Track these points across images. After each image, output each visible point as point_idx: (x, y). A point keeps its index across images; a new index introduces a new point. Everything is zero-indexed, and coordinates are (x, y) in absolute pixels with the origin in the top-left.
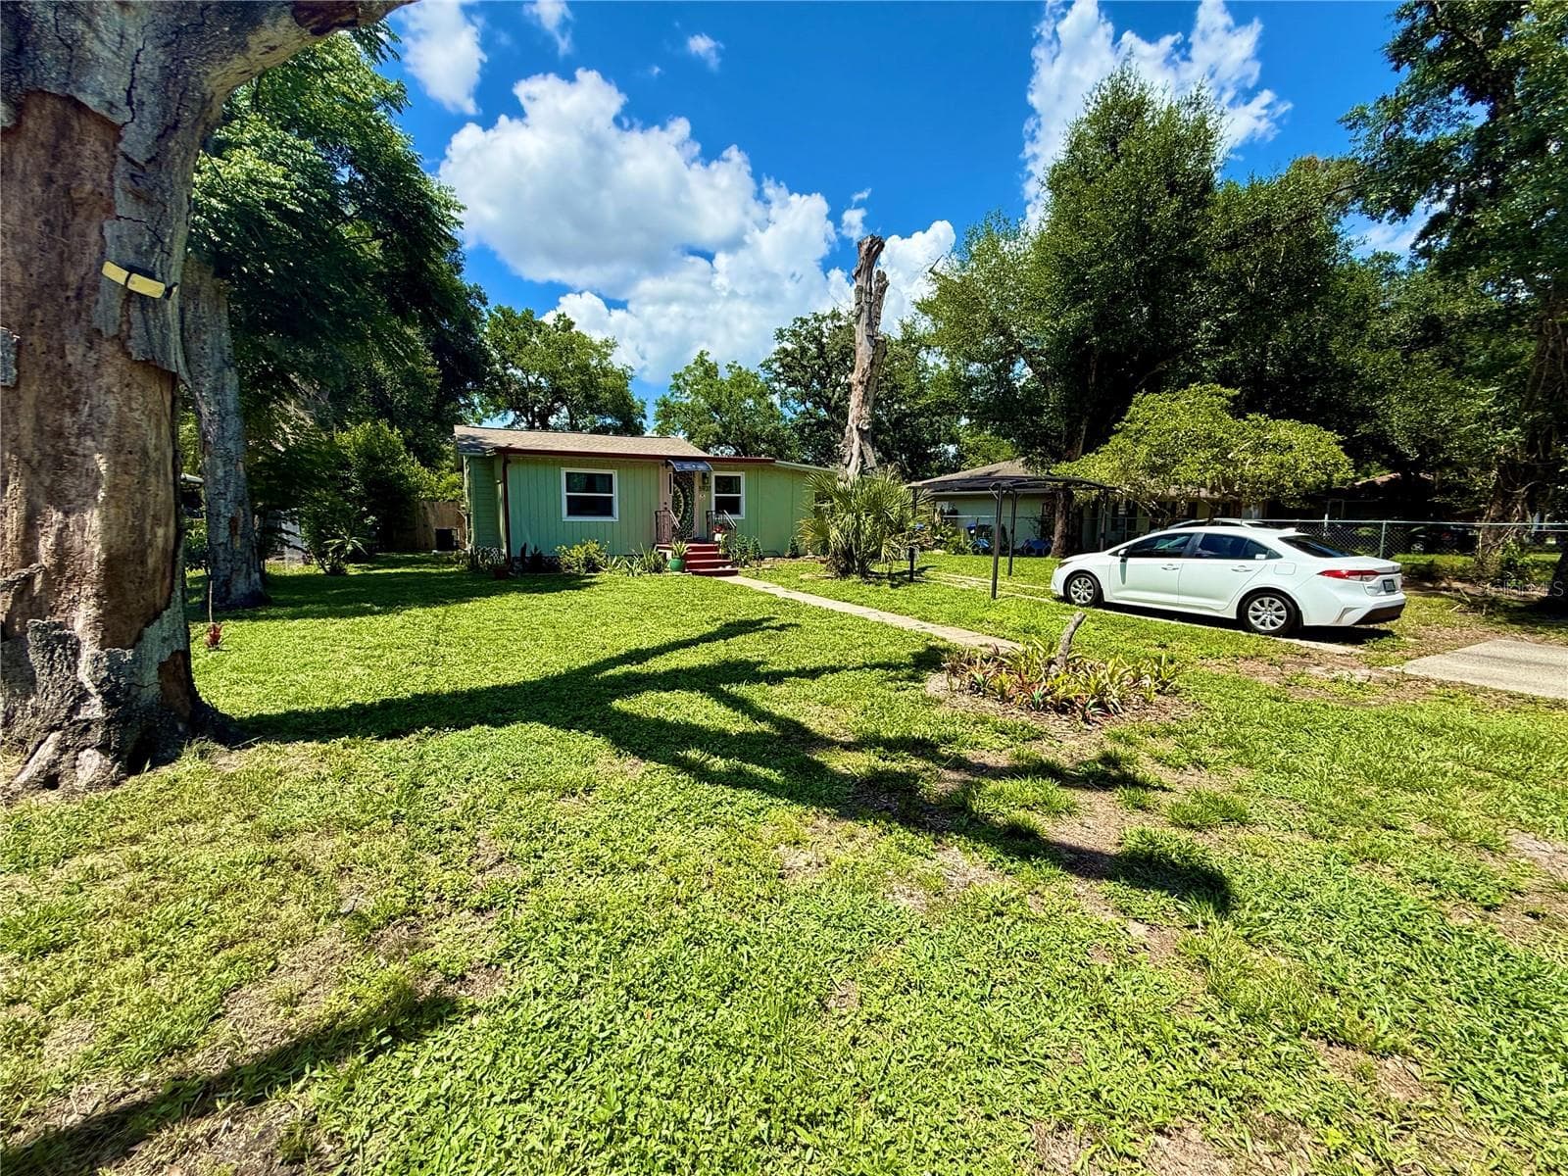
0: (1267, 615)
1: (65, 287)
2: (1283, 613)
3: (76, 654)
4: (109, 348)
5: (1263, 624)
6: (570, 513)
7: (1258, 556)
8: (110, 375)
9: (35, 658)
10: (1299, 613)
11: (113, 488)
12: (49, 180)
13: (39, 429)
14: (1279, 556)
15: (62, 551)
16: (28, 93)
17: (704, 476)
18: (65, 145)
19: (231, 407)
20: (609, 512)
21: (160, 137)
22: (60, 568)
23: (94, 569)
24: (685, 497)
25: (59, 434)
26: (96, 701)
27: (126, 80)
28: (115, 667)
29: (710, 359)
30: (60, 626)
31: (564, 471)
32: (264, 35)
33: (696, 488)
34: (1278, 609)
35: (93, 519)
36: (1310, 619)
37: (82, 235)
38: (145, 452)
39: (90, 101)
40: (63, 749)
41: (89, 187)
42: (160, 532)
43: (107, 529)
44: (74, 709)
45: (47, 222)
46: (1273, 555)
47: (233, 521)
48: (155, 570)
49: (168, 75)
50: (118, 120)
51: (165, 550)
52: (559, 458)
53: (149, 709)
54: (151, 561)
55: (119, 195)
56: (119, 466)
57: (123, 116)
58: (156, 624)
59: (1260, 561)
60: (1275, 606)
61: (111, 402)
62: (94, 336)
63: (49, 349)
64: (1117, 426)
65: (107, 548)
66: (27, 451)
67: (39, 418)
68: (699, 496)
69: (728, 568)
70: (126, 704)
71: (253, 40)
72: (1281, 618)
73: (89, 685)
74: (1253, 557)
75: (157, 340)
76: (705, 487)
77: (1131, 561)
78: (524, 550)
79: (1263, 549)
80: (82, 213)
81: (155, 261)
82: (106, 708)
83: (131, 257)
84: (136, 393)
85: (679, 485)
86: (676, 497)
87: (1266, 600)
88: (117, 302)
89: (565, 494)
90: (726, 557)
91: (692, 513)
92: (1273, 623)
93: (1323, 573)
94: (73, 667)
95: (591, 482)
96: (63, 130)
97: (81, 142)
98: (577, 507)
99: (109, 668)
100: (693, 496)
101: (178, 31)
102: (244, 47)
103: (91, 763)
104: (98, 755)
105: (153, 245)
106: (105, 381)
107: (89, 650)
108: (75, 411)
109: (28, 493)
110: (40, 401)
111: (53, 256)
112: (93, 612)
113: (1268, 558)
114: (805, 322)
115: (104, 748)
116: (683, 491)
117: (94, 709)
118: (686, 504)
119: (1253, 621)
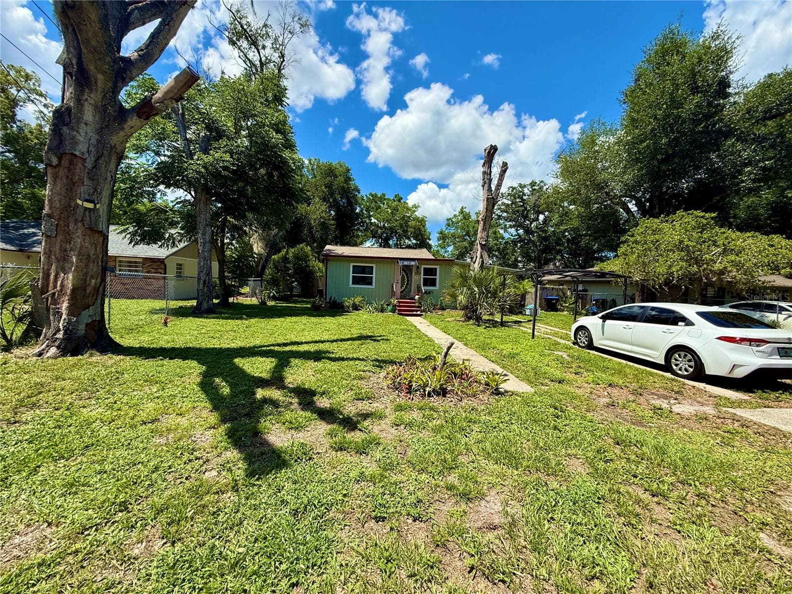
0: (682, 364)
1: (70, 207)
2: (692, 363)
3: (61, 317)
4: (80, 224)
5: (680, 370)
6: (353, 283)
7: (680, 323)
8: (79, 233)
9: (52, 318)
10: (702, 365)
11: (77, 266)
12: (67, 177)
13: (61, 249)
14: (692, 324)
15: (62, 286)
16: (61, 154)
17: (418, 267)
18: (72, 167)
19: (208, 240)
20: (371, 284)
21: (96, 161)
22: (61, 290)
23: (69, 292)
24: (408, 278)
25: (65, 250)
26: (62, 332)
27: (87, 145)
28: (69, 322)
29: (467, 210)
30: (58, 308)
31: (352, 265)
32: (129, 123)
33: (413, 273)
34: (690, 361)
35: (70, 276)
36: (710, 370)
37: (76, 191)
38: (89, 256)
39: (77, 153)
40: (47, 346)
41: (77, 178)
42: (93, 281)
43: (73, 279)
44: (55, 334)
45: (67, 189)
46: (689, 323)
47: (204, 281)
48: (90, 293)
49: (98, 141)
50: (84, 157)
51: (95, 287)
52: (349, 259)
53: (79, 338)
54: (88, 291)
55: (85, 179)
56: (79, 260)
57: (86, 156)
58: (87, 310)
59: (681, 327)
60: (687, 358)
61: (79, 240)
62: (76, 221)
63: (65, 226)
64: (623, 239)
65: (73, 285)
66: (57, 256)
67: (61, 246)
68: (415, 278)
69: (419, 313)
70: (70, 335)
71: (125, 126)
72: (691, 367)
73: (61, 327)
74: (677, 324)
75: (93, 221)
76: (418, 273)
77: (608, 322)
78: (331, 298)
79: (683, 319)
80: (76, 185)
81: (95, 197)
82: (64, 335)
83: (87, 197)
84: (87, 237)
85: (405, 272)
86: (403, 278)
87: (682, 354)
88: (82, 211)
89: (351, 275)
90: (418, 307)
91: (411, 285)
92: (686, 370)
93: (720, 338)
94: (59, 321)
95: (363, 270)
96: (71, 162)
97: (76, 165)
98: (356, 281)
99: (67, 323)
100: (411, 277)
101: (102, 128)
102: (123, 129)
103: (53, 350)
104: (56, 349)
105: (94, 192)
106: (77, 234)
107: (64, 316)
108: (70, 244)
109: (57, 267)
110: (62, 241)
111: (67, 199)
112: (67, 305)
113: (686, 325)
114: (514, 188)
115: (58, 347)
116: (407, 274)
117: (60, 335)
118: (408, 281)
119: (674, 367)
